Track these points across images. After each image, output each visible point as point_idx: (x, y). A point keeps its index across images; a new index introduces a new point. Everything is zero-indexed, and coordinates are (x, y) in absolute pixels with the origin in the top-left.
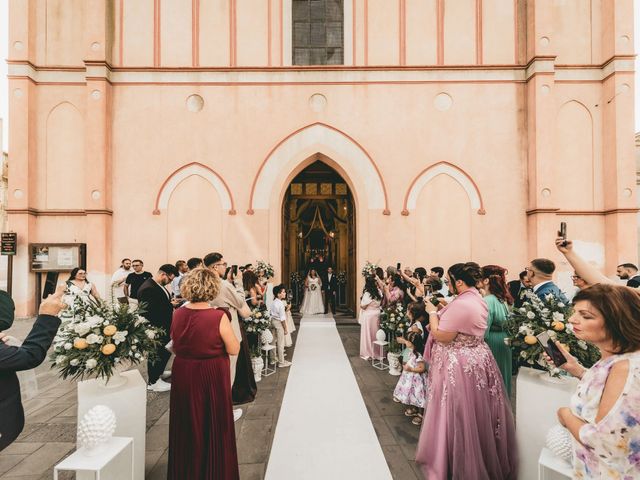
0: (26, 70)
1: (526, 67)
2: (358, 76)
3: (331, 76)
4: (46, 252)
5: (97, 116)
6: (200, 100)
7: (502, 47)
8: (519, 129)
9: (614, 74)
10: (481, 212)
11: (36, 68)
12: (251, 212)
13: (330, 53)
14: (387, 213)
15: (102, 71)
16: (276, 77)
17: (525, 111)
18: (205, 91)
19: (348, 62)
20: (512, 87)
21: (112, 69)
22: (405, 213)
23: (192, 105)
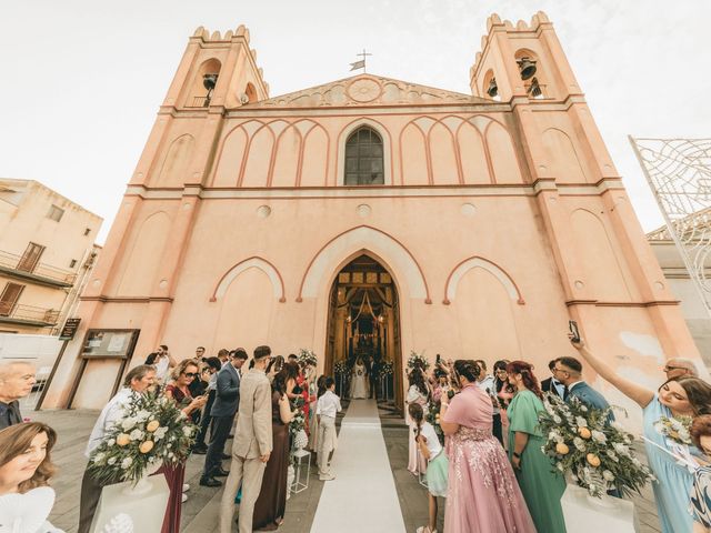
0: (139, 191)
1: (533, 185)
2: (397, 192)
3: (374, 192)
4: (101, 338)
5: (183, 222)
6: (268, 209)
7: (509, 171)
8: (539, 230)
9: (607, 190)
10: (521, 303)
11: (147, 189)
12: (299, 300)
13: (374, 176)
14: (428, 302)
15: (196, 191)
16: (331, 193)
17: (540, 217)
18: (273, 204)
19: (388, 182)
20: (526, 199)
21: (203, 188)
22: (446, 303)
23: (261, 213)
